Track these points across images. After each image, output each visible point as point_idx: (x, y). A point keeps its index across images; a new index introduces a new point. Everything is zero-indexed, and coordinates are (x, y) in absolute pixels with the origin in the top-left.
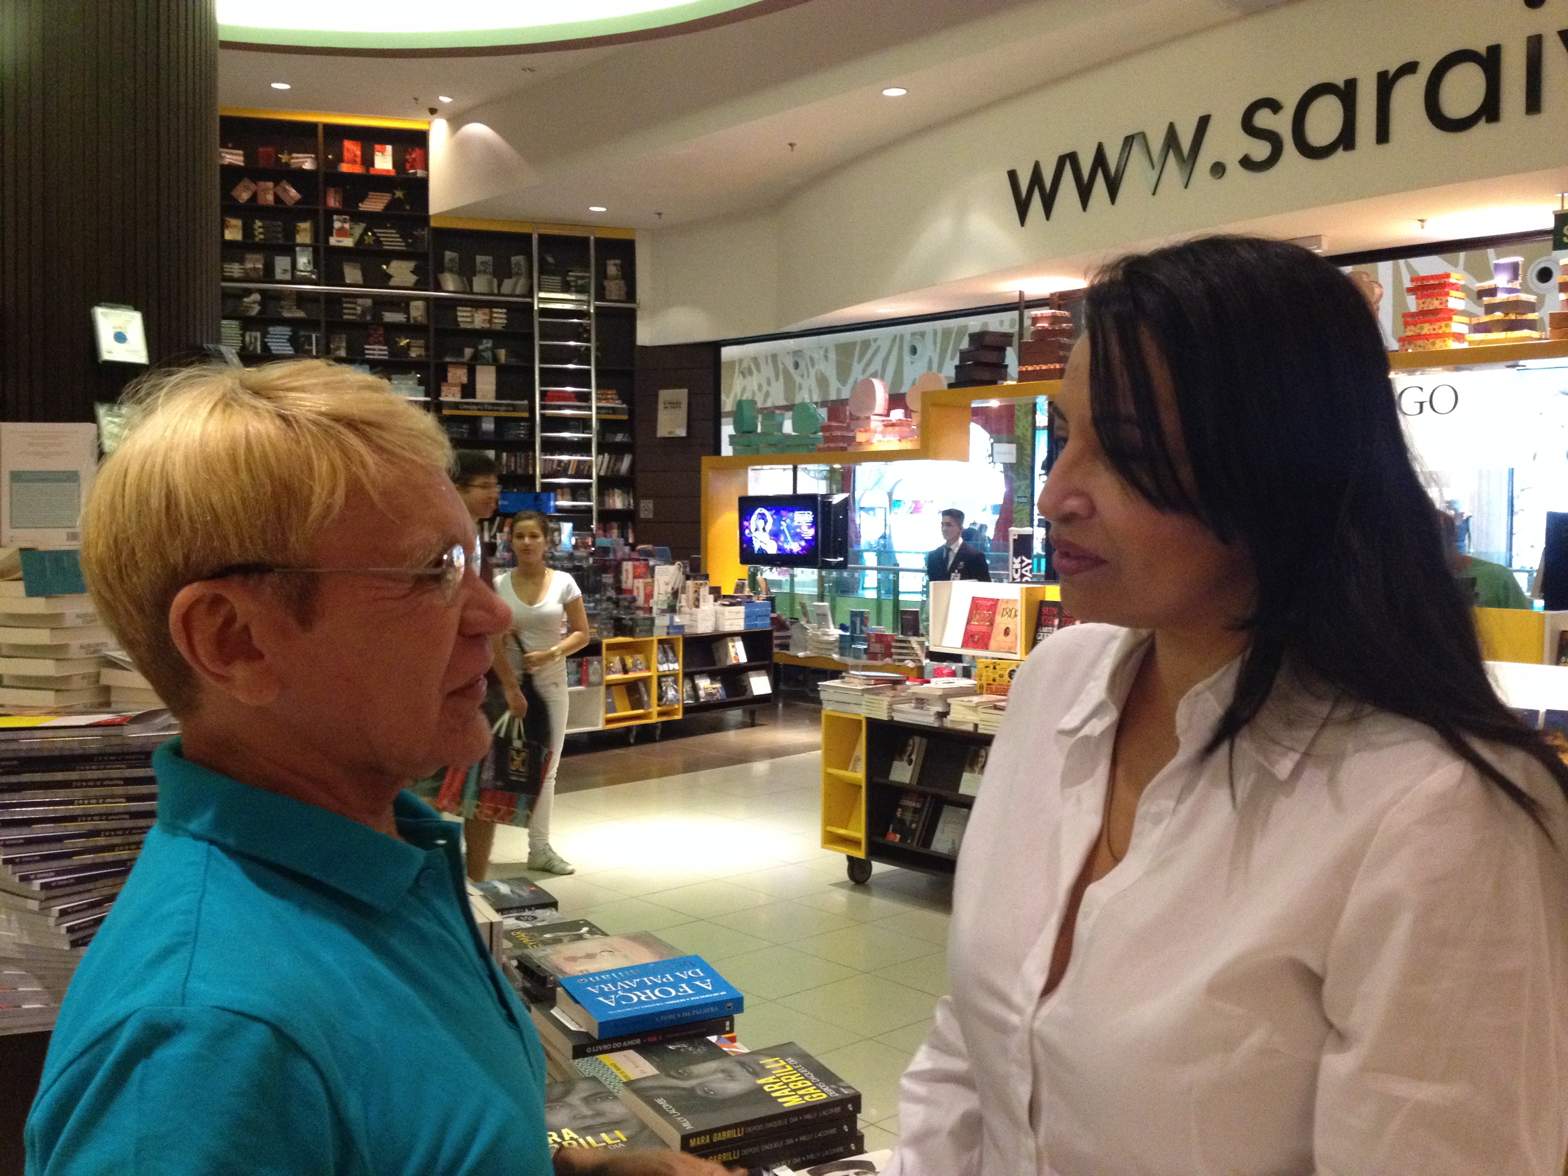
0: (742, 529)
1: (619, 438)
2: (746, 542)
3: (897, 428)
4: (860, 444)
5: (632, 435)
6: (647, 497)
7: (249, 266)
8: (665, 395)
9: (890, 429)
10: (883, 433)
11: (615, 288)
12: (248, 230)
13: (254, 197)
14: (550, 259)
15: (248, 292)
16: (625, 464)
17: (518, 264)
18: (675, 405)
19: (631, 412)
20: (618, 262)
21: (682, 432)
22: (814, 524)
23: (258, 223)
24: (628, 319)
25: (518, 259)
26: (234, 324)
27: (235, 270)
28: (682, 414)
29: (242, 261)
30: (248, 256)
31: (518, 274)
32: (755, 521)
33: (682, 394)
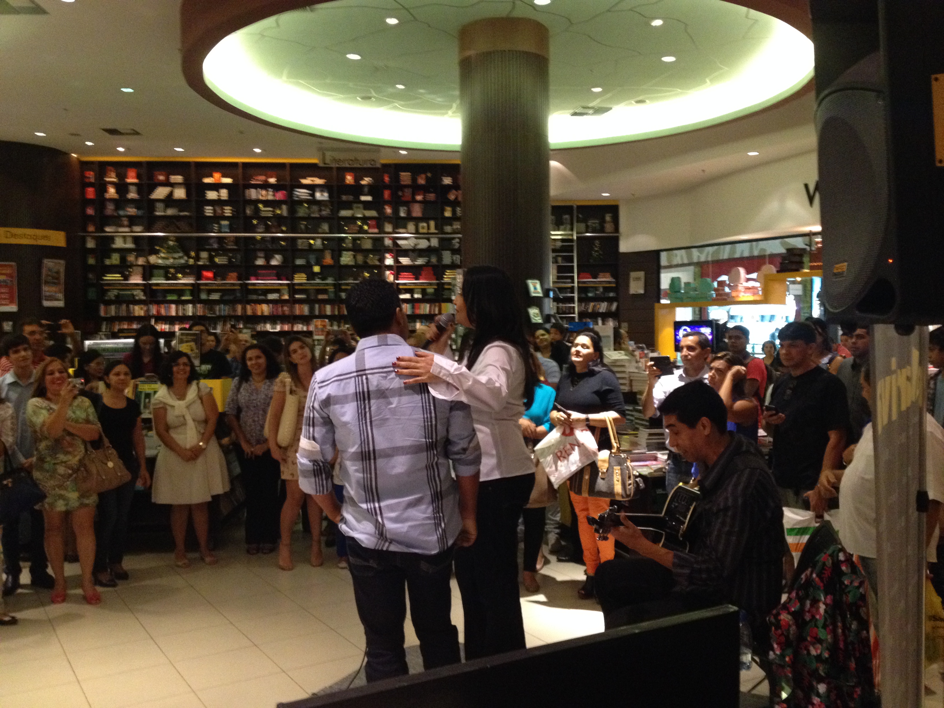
0: (676, 335)
1: (611, 295)
2: (677, 341)
3: (751, 290)
4: (734, 297)
5: (617, 294)
6: (625, 321)
7: (455, 227)
8: (633, 275)
9: (748, 290)
10: (745, 292)
11: (609, 227)
12: (454, 212)
13: (456, 198)
14: (580, 216)
15: (454, 238)
16: (614, 306)
17: (566, 219)
18: (638, 279)
19: (617, 283)
20: (610, 215)
21: (642, 291)
22: (712, 333)
23: (459, 209)
24: (615, 241)
25: (567, 217)
26: (449, 252)
27: (448, 229)
28: (641, 283)
29: (451, 225)
30: (455, 223)
31: (566, 223)
32: (681, 333)
33: (641, 274)
